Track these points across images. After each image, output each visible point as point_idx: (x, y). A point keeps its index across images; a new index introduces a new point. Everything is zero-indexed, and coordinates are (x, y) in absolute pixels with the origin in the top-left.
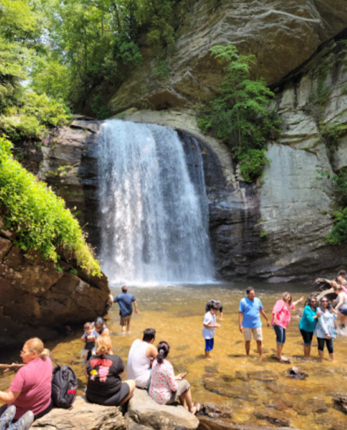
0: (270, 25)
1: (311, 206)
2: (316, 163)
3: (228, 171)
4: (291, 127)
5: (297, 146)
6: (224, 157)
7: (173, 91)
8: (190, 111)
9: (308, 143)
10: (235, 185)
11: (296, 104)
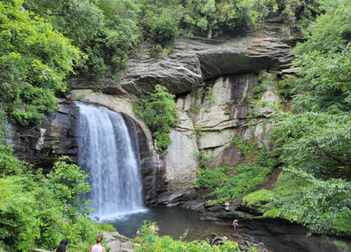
0: (181, 73)
1: (188, 167)
2: (192, 144)
3: (150, 143)
4: (182, 122)
5: (184, 133)
6: (148, 135)
7: (120, 88)
8: (127, 99)
9: (189, 133)
10: (154, 152)
11: (183, 108)
